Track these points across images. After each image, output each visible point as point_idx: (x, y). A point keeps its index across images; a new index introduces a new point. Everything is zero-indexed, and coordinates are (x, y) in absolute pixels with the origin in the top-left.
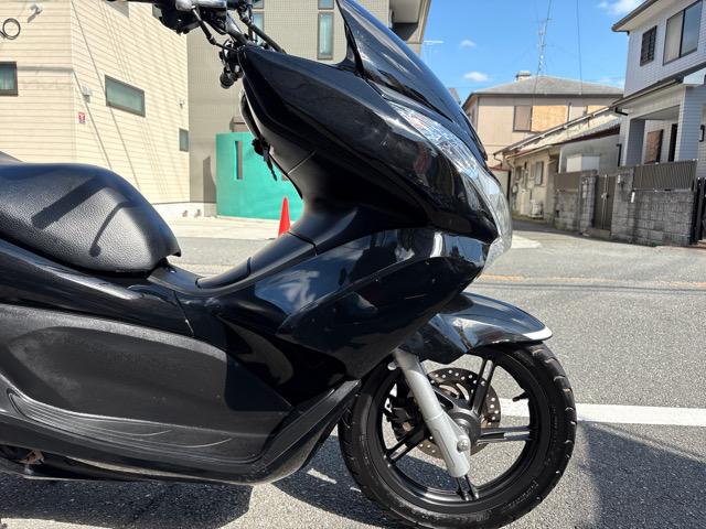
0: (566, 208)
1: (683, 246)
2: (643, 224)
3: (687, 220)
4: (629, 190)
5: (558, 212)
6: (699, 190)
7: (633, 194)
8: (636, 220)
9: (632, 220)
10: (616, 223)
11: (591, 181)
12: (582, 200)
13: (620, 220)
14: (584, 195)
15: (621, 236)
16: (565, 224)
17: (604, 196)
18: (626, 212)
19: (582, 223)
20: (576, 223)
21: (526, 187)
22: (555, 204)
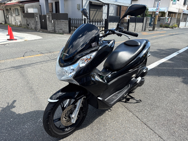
0: (31, 23)
1: (68, 34)
2: (56, 28)
3: (68, 28)
4: (51, 19)
5: (28, 24)
6: (69, 21)
7: (53, 21)
8: (54, 27)
9: (53, 28)
10: (49, 28)
11: (38, 16)
12: (36, 22)
13: (50, 27)
14: (37, 20)
15: (51, 31)
16: (32, 28)
17: (43, 20)
18: (51, 25)
19: (38, 28)
20: (35, 28)
21: (12, 16)
22: (27, 22)
